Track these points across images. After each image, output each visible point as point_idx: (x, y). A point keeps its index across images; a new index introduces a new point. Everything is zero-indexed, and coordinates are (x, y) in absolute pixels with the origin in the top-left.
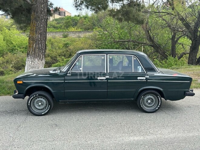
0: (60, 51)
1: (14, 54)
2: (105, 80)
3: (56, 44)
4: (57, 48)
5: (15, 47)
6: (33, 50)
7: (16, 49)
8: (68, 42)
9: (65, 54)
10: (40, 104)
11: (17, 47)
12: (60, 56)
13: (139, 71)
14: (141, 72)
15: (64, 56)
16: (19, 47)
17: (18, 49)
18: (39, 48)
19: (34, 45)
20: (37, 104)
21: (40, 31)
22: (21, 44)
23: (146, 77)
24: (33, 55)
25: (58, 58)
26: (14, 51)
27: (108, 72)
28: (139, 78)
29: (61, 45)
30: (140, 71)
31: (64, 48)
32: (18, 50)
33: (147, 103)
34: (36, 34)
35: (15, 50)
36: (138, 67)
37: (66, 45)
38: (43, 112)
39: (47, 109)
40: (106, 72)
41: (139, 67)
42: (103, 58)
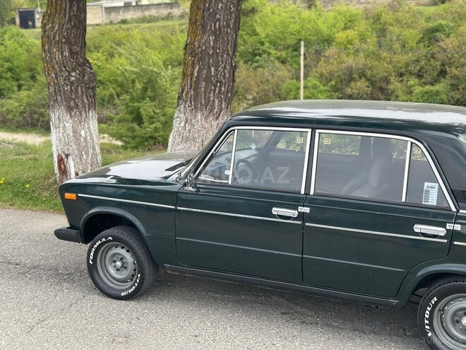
0: (403, 58)
1: (255, 69)
2: (295, 219)
3: (395, 30)
4: (397, 46)
5: (262, 44)
6: (193, 84)
7: (264, 51)
8: (443, 22)
9: (422, 68)
10: (119, 264)
11: (267, 44)
12: (401, 75)
13: (427, 200)
14: (434, 203)
15: (419, 76)
16: (274, 44)
17: (273, 51)
18: (208, 80)
19: (196, 70)
20: (113, 264)
21: (215, 24)
22: (283, 33)
23: (449, 226)
24: (191, 101)
25: (395, 85)
26: (258, 57)
27: (312, 193)
28: (418, 228)
29: (412, 35)
30: (432, 201)
31: (421, 45)
32: (269, 54)
33: (458, 325)
34: (204, 33)
35: (260, 55)
36: (426, 184)
37: (431, 35)
38: (124, 290)
39: (134, 285)
40: (303, 192)
41: (430, 184)
42: (299, 140)
